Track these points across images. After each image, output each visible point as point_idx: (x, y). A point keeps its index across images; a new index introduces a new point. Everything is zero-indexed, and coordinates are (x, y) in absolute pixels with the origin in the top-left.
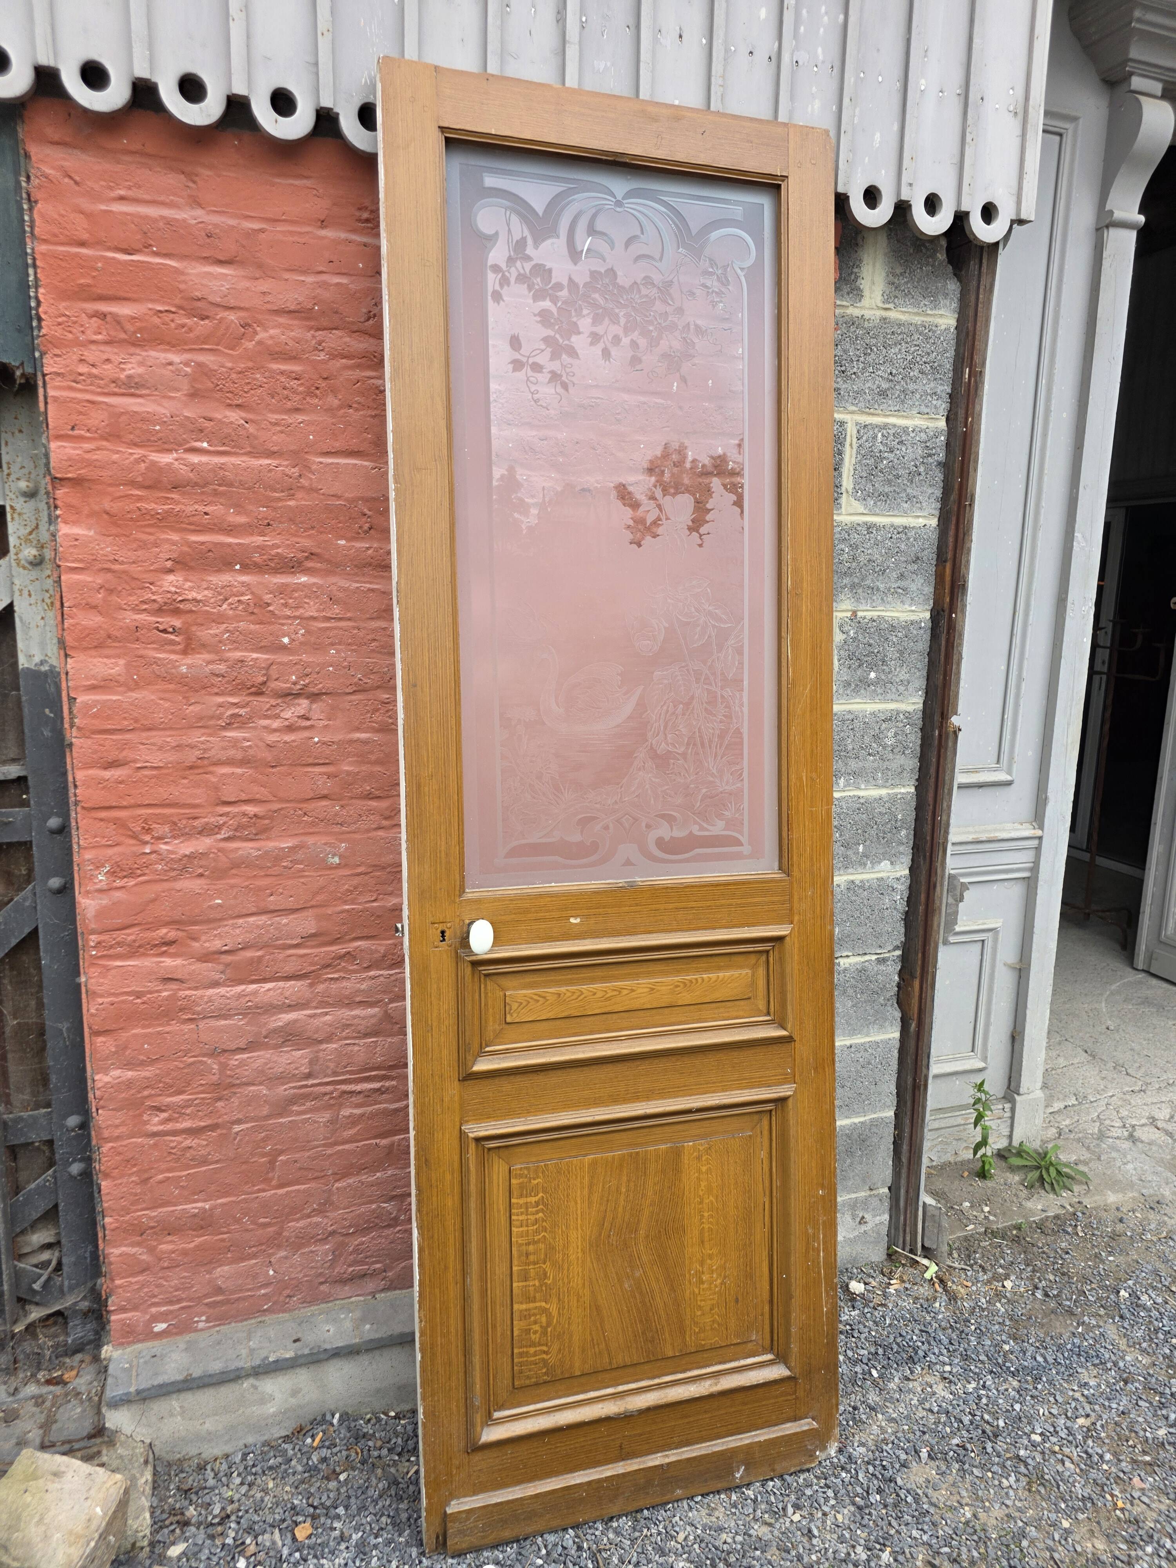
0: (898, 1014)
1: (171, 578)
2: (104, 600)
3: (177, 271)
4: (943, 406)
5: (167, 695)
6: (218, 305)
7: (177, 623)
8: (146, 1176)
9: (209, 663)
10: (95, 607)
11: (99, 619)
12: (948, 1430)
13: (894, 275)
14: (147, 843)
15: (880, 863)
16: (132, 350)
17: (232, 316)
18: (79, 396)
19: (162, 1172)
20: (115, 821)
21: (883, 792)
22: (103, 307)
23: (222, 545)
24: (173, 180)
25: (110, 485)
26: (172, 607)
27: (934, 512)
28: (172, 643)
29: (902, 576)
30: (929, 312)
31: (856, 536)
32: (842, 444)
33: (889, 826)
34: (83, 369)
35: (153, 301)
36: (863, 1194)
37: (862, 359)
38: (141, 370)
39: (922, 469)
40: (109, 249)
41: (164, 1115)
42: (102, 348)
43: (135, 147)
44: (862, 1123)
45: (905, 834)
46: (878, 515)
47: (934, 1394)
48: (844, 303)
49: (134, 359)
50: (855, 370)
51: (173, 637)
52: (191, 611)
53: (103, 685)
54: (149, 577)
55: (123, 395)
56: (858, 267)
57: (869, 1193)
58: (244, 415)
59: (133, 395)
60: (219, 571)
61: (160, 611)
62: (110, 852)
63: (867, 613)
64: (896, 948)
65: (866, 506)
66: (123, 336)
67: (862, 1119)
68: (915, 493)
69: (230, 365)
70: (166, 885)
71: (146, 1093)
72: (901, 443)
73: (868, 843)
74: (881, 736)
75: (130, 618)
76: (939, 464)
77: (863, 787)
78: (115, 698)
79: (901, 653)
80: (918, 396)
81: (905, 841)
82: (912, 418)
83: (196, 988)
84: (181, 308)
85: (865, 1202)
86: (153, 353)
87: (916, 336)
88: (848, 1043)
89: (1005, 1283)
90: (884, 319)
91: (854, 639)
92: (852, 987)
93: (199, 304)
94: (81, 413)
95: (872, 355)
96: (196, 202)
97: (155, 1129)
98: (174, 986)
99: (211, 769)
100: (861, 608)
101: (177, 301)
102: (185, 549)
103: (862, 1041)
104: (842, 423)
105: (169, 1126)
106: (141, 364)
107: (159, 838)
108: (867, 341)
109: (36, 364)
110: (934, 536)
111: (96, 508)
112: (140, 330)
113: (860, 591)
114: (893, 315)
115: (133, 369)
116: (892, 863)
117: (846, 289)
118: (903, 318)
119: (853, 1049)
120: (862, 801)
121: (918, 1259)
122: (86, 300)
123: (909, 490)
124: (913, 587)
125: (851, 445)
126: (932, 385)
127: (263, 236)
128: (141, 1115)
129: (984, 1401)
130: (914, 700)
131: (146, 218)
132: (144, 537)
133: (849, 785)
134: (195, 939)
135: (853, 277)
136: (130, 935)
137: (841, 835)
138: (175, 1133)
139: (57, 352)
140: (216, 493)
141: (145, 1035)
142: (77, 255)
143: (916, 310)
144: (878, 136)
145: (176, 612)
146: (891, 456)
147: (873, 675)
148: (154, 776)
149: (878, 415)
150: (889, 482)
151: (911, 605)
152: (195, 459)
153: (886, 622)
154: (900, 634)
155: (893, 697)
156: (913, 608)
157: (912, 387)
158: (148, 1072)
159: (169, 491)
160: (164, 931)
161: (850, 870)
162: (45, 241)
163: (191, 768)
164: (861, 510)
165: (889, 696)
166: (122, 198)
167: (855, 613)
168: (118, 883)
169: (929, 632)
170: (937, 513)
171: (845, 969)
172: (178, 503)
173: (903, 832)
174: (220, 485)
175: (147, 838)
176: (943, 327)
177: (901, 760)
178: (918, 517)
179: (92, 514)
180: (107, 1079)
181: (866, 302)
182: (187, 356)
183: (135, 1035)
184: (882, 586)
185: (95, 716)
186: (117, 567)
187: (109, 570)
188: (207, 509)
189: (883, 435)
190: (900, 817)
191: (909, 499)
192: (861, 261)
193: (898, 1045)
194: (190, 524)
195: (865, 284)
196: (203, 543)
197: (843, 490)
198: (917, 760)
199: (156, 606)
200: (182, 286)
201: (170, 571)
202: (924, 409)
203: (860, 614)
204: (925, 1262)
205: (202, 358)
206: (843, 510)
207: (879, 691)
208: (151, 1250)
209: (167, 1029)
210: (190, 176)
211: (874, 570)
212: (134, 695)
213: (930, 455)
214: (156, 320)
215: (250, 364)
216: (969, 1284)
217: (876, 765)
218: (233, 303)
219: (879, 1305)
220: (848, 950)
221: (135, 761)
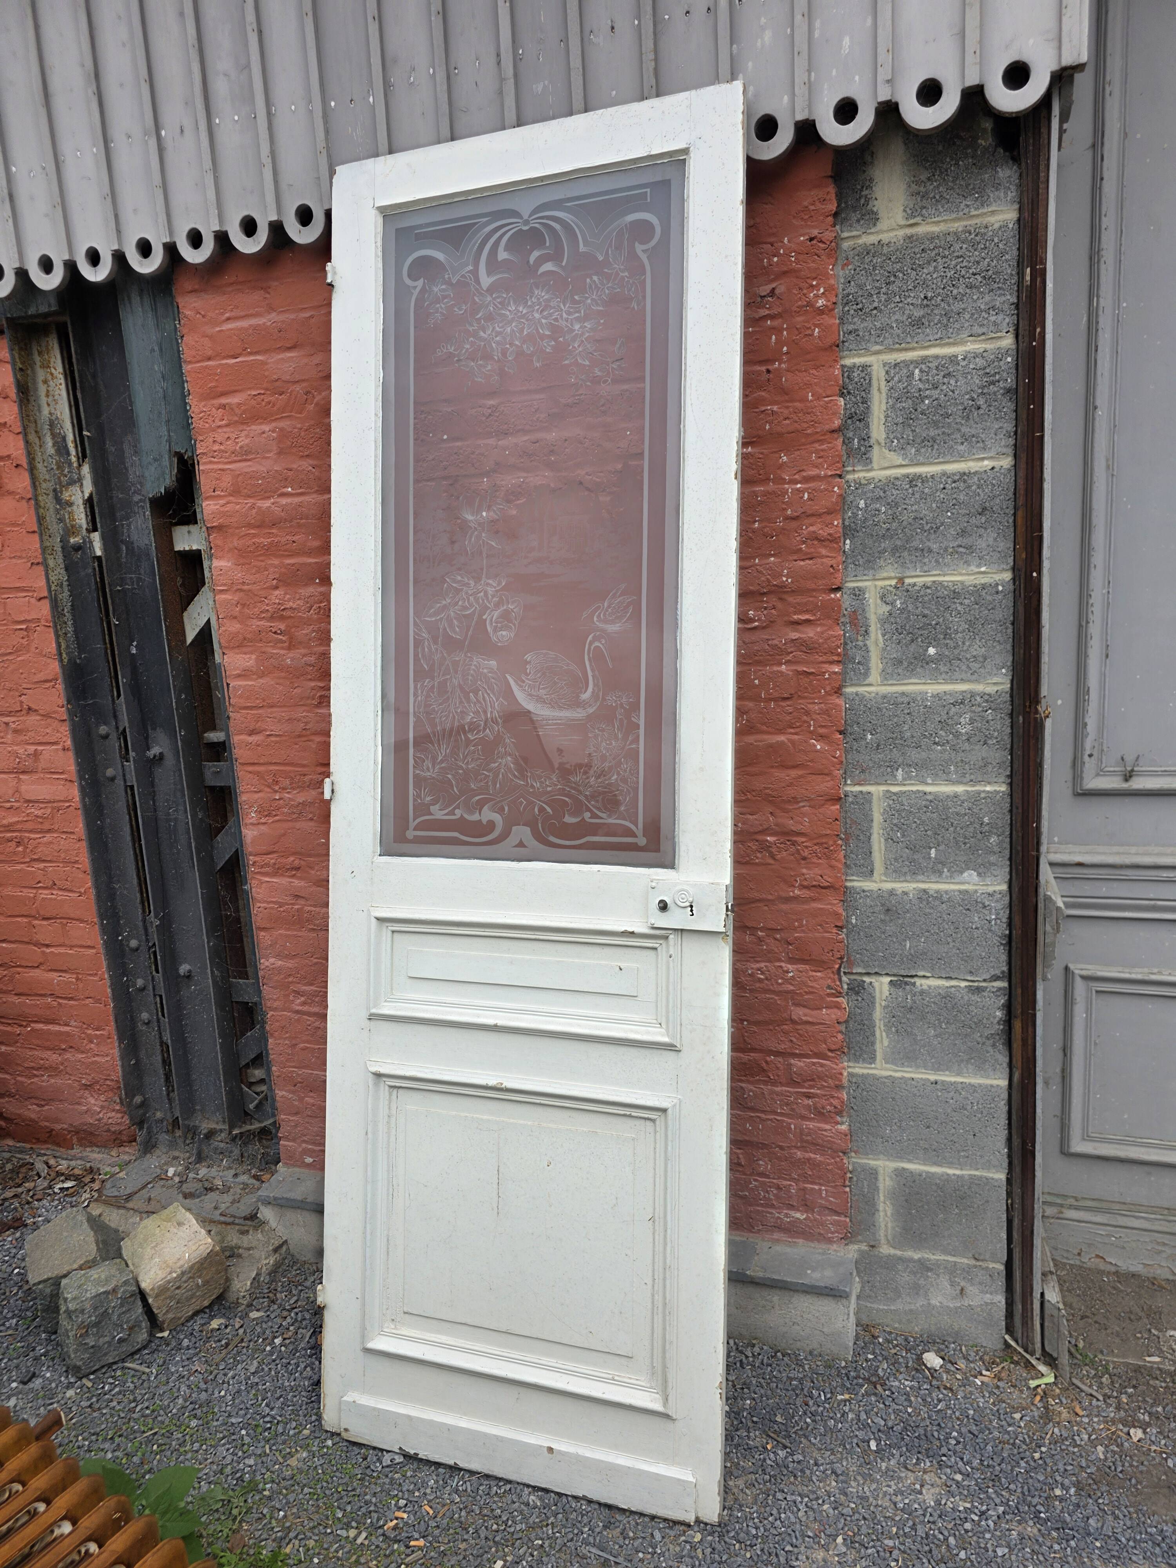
0: (1004, 1060)
1: (277, 592)
2: (240, 612)
3: (263, 363)
4: (1006, 321)
5: (281, 681)
6: (288, 382)
7: (282, 627)
8: (294, 1042)
9: (304, 656)
10: (235, 618)
11: (238, 626)
12: (894, 1530)
13: (917, 183)
14: (276, 792)
15: (962, 873)
16: (241, 427)
17: (298, 388)
18: (215, 466)
19: (304, 1042)
20: (258, 773)
21: (960, 789)
22: (223, 400)
23: (305, 564)
24: (256, 296)
25: (237, 528)
26: (278, 615)
27: (1005, 450)
28: (282, 642)
29: (963, 533)
30: (974, 213)
31: (895, 492)
32: (867, 390)
33: (971, 829)
34: (216, 447)
35: (250, 389)
36: (966, 1261)
37: (884, 290)
38: (247, 441)
39: (981, 402)
40: (224, 358)
41: (303, 999)
42: (225, 430)
43: (233, 279)
44: (958, 1176)
45: (998, 841)
46: (923, 464)
47: (921, 1493)
48: (854, 233)
49: (244, 434)
50: (876, 304)
51: (280, 637)
52: (291, 617)
53: (244, 674)
54: (262, 593)
55: (240, 461)
56: (869, 187)
57: (973, 1262)
58: (311, 462)
59: (246, 460)
60: (306, 585)
61: (272, 618)
62: (256, 796)
63: (918, 579)
64: (995, 978)
65: (905, 457)
66: (236, 418)
67: (958, 1172)
68: (973, 432)
69: (299, 426)
70: (290, 824)
71: (290, 979)
72: (949, 375)
73: (942, 847)
74: (950, 722)
75: (256, 624)
76: (1008, 391)
77: (929, 781)
78: (250, 683)
79: (971, 624)
80: (967, 316)
81: (996, 849)
82: (963, 343)
83: (315, 906)
84: (267, 389)
85: (967, 1271)
86: (253, 427)
87: (957, 246)
88: (933, 1078)
89: (1132, 1431)
90: (910, 237)
91: (902, 610)
92: (933, 1013)
93: (278, 384)
94: (217, 479)
95: (898, 283)
96: (271, 309)
97: (297, 1008)
98: (302, 902)
99: (312, 737)
100: (908, 574)
101: (265, 385)
102: (283, 570)
103: (953, 1079)
104: (865, 367)
105: (305, 1008)
106: (247, 436)
107: (284, 789)
108: (889, 269)
109: (193, 448)
110: (1009, 479)
111: (231, 546)
112: (244, 412)
113: (906, 553)
114: (922, 230)
115: (243, 441)
116: (979, 874)
117: (854, 216)
118: (935, 229)
119: (938, 1087)
120: (930, 797)
121: (1034, 1362)
122: (214, 398)
123: (964, 429)
124: (981, 544)
125: (879, 390)
126: (987, 298)
127: (313, 320)
128: (288, 995)
129: (968, 1526)
130: (995, 680)
131: (242, 329)
132: (259, 564)
133: (910, 778)
134: (312, 868)
135: (862, 201)
136: (271, 859)
137: (903, 836)
138: (309, 1014)
139: (201, 438)
140: (299, 526)
141: (287, 936)
142: (206, 367)
143: (954, 216)
144: (846, 41)
145: (282, 618)
146: (935, 393)
147: (932, 651)
148: (276, 742)
149: (913, 349)
150: (935, 424)
151: (979, 566)
152: (284, 501)
153: (945, 588)
154: (966, 602)
155: (964, 676)
156: (983, 569)
157: (957, 306)
158: (290, 964)
159: (270, 527)
160: (292, 859)
161: (920, 877)
162: (190, 362)
163: (299, 736)
164: (900, 461)
165: (957, 675)
166: (228, 319)
167: (901, 580)
168: (263, 820)
169: (1011, 597)
170: (1010, 451)
171: (922, 992)
172: (277, 536)
173: (993, 839)
174: (301, 519)
175: (277, 788)
176: (996, 226)
177: (979, 753)
178: (983, 459)
179: (230, 550)
180: (267, 964)
181: (881, 225)
182: (274, 424)
183: (281, 935)
184: (935, 547)
185: (240, 697)
186: (246, 587)
187: (241, 590)
188: (294, 539)
189: (921, 371)
190: (986, 820)
191: (966, 439)
192: (871, 180)
193: (1005, 1095)
194: (285, 551)
195: (879, 206)
196: (293, 565)
197: (872, 441)
198: (1007, 753)
199: (269, 615)
200: (266, 373)
201: (276, 588)
202: (977, 330)
203: (908, 581)
204: (1042, 1368)
205: (282, 424)
206: (875, 465)
207: (943, 668)
208: (301, 1100)
209: (300, 934)
210: (266, 289)
211: (922, 529)
212: (261, 681)
213: (993, 383)
214: (253, 402)
215: (312, 422)
216: (1081, 1413)
217: (946, 756)
218: (297, 378)
219: (946, 1388)
220: (924, 969)
221: (265, 730)
